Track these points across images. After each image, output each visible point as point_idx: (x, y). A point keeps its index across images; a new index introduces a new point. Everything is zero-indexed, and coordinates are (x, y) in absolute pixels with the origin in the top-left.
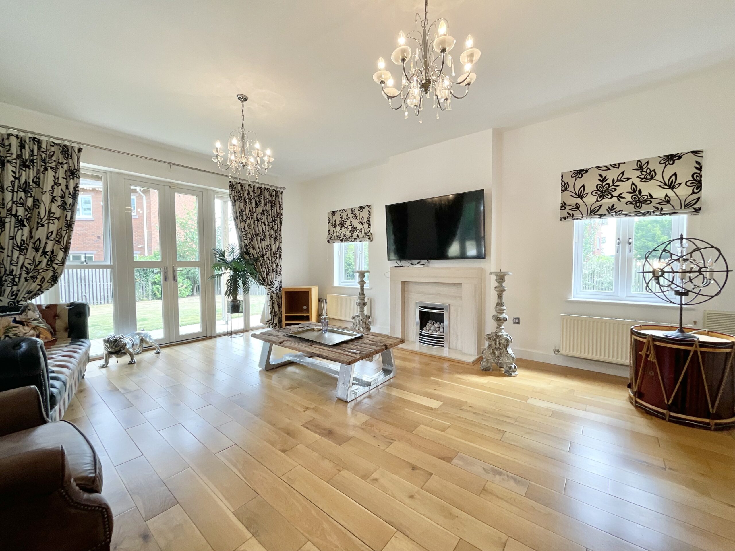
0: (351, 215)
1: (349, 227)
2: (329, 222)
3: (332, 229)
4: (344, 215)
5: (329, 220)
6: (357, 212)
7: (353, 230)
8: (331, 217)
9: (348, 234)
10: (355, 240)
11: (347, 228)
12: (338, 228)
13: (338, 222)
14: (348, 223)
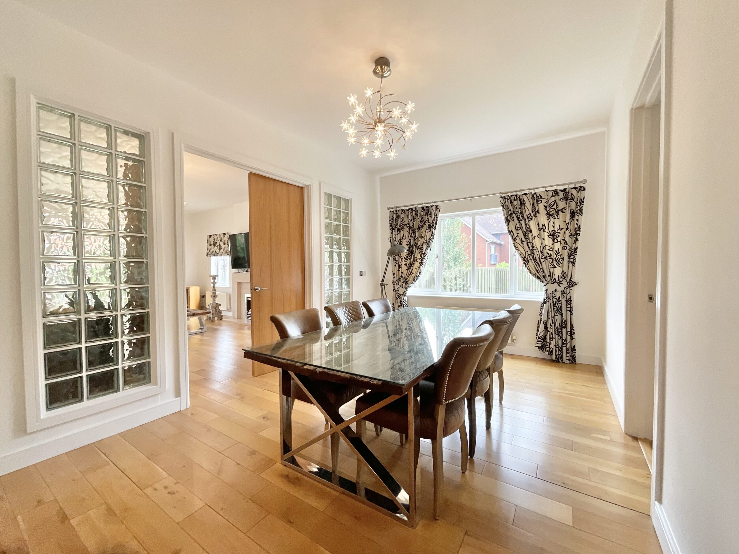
0: (219, 239)
1: (218, 246)
2: (208, 242)
3: (209, 247)
4: (216, 238)
5: (208, 240)
6: (222, 237)
7: (220, 249)
8: (209, 239)
9: (218, 251)
10: (221, 255)
11: (217, 247)
12: (213, 246)
13: (212, 243)
14: (218, 244)
